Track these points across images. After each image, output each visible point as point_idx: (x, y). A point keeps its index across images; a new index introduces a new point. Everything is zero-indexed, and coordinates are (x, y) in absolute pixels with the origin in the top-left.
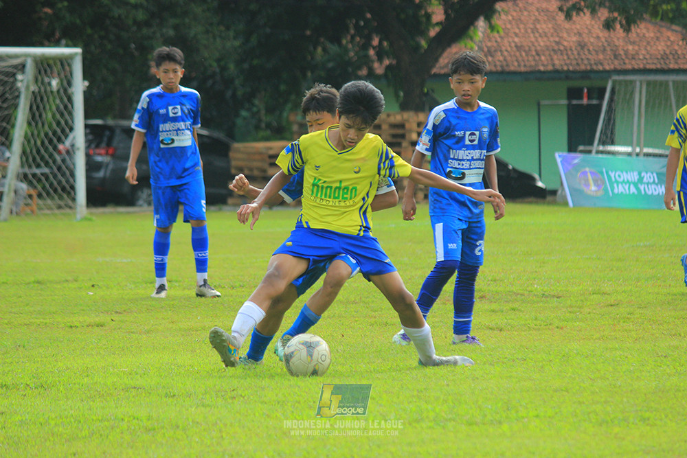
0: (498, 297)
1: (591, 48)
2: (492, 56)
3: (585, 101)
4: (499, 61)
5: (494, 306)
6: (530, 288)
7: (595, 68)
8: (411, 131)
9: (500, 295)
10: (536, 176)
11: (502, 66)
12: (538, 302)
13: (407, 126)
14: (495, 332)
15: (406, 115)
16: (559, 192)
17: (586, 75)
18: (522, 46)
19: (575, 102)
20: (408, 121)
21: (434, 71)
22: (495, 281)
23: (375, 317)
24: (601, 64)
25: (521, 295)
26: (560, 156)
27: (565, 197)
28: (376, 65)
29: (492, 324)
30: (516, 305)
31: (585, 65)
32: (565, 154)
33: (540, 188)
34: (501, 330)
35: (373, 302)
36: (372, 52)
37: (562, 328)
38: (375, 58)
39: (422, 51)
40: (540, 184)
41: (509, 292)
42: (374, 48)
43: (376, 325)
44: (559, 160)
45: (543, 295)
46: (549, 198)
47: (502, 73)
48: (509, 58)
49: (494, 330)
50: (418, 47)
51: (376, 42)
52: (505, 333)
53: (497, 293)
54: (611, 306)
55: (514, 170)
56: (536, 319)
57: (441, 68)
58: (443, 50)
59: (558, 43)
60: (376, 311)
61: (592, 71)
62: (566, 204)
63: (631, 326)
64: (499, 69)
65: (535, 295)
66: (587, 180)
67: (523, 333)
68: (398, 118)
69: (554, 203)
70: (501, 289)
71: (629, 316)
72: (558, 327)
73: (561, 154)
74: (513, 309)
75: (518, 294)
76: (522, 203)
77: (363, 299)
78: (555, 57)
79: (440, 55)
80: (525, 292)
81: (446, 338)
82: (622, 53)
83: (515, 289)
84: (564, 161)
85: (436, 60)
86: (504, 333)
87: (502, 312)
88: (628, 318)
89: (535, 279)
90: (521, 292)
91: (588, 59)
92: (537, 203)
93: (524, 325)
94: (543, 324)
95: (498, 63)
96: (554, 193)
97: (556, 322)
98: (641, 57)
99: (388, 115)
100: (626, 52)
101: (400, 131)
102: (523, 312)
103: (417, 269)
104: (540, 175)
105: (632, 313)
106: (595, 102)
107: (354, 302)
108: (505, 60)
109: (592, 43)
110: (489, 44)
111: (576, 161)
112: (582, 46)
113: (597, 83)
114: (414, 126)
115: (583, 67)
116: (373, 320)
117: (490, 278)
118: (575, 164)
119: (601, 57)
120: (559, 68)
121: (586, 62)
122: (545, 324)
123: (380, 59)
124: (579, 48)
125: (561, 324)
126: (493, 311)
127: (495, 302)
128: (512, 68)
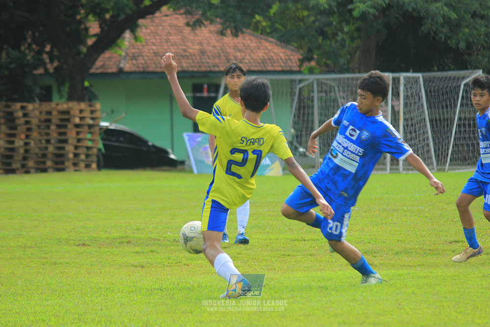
0: (140, 242)
1: (210, 54)
2: (136, 60)
3: (205, 94)
4: (141, 63)
5: (138, 249)
6: (164, 235)
7: (213, 69)
8: (74, 116)
9: (142, 241)
10: (170, 150)
11: (143, 68)
12: (170, 246)
13: (72, 112)
14: (138, 268)
15: (71, 104)
16: (187, 163)
17: (206, 74)
18: (158, 53)
19: (198, 95)
20: (71, 108)
21: (92, 71)
22: (138, 230)
23: (46, 258)
24: (217, 66)
25: (158, 240)
26: (187, 135)
27: (190, 167)
28: (49, 66)
29: (136, 263)
30: (154, 248)
31: (205, 67)
32: (191, 134)
33: (172, 160)
34: (142, 267)
35: (45, 246)
36: (45, 56)
37: (188, 265)
38: (47, 61)
39: (82, 56)
40: (172, 156)
41: (149, 238)
42: (47, 53)
43: (47, 265)
44: (186, 138)
45: (175, 240)
46: (179, 167)
47: (144, 73)
48: (148, 62)
49: (137, 267)
50: (79, 53)
51: (48, 48)
52: (146, 269)
53: (140, 239)
54: (225, 248)
55: (153, 146)
56: (169, 259)
57: (98, 68)
58: (99, 55)
59: (185, 50)
60: (47, 253)
61: (211, 72)
62: (191, 171)
63: (239, 263)
64: (141, 69)
65: (168, 240)
66: (207, 154)
67: (159, 270)
68: (64, 106)
69: (183, 171)
70: (143, 236)
71: (238, 256)
72: (185, 265)
73: (188, 134)
74: (152, 251)
75: (156, 240)
76: (159, 170)
77: (38, 244)
78: (183, 61)
79: (96, 59)
80: (161, 238)
81: (101, 273)
82: (232, 58)
83: (153, 236)
84: (191, 139)
85: (93, 62)
86: (144, 269)
87: (144, 253)
88: (237, 257)
89: (168, 228)
90: (158, 238)
91: (207, 63)
92: (169, 170)
93: (160, 263)
94: (174, 262)
95: (140, 65)
96: (182, 163)
97: (184, 261)
98: (247, 61)
99: (57, 104)
100: (236, 58)
101: (66, 117)
102: (160, 253)
103: (79, 221)
104: (173, 150)
105: (240, 254)
106: (213, 95)
107: (31, 247)
108: (146, 63)
109: (210, 51)
110: (134, 51)
111: (199, 139)
112: (203, 52)
113: (215, 81)
114: (77, 113)
115: (203, 69)
116: (45, 260)
117: (135, 228)
118: (199, 141)
119: (217, 61)
120: (185, 69)
121: (206, 64)
122: (176, 262)
123: (52, 61)
124: (201, 54)
125: (187, 262)
126: (137, 253)
127: (138, 246)
128: (151, 69)
